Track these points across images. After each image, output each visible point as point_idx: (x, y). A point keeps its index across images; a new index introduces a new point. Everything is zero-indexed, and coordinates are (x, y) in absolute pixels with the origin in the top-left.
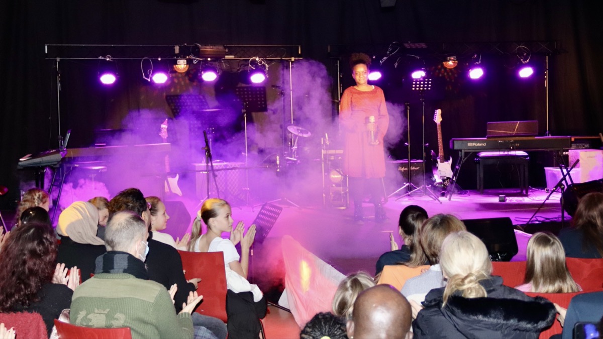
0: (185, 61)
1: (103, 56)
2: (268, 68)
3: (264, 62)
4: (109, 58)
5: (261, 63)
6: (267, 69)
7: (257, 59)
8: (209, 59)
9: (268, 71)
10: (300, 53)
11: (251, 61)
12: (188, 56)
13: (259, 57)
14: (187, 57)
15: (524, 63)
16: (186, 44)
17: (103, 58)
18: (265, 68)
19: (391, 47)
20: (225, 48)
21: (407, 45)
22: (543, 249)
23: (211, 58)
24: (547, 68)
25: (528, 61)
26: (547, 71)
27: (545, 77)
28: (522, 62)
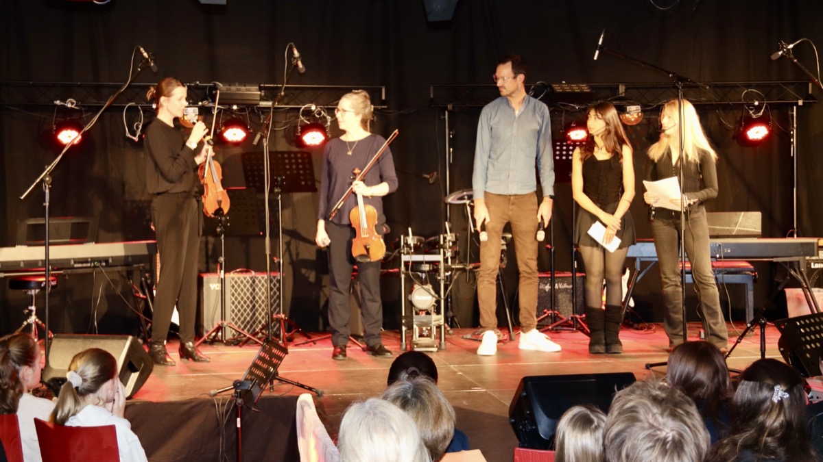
0: (197, 109)
1: (61, 101)
2: (331, 122)
3: (324, 112)
4: (72, 103)
5: (319, 113)
6: (329, 123)
7: (313, 107)
8: (235, 107)
9: (330, 126)
10: (383, 98)
11: (303, 111)
12: (202, 101)
13: (316, 105)
14: (200, 103)
15: (754, 117)
16: (198, 83)
17: (62, 103)
18: (326, 122)
19: (533, 89)
20: (261, 89)
21: (557, 88)
22: (579, 436)
23: (238, 105)
24: (795, 126)
25: (761, 114)
26: (795, 130)
27: (792, 140)
28: (751, 116)
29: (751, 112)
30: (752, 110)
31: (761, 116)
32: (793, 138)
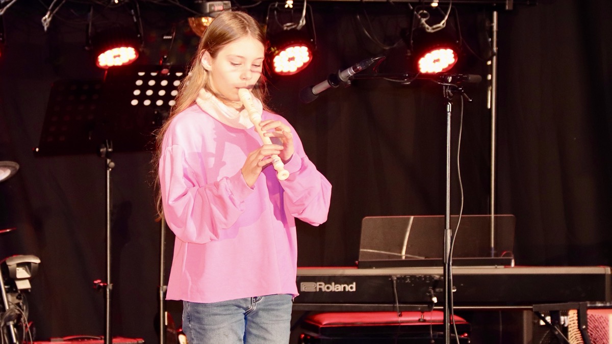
15: (430, 29)
24: (495, 49)
25: (442, 24)
26: (495, 58)
27: (489, 77)
28: (424, 29)
29: (423, 21)
30: (424, 16)
31: (443, 29)
32: (492, 74)
